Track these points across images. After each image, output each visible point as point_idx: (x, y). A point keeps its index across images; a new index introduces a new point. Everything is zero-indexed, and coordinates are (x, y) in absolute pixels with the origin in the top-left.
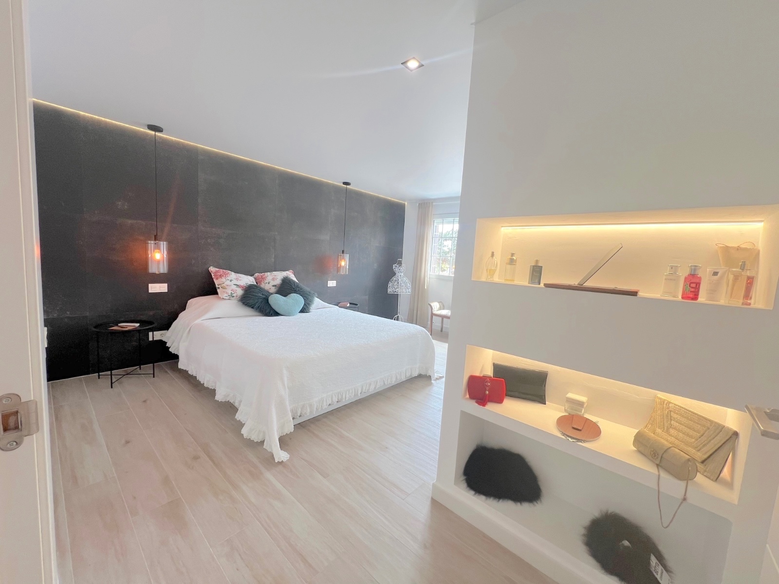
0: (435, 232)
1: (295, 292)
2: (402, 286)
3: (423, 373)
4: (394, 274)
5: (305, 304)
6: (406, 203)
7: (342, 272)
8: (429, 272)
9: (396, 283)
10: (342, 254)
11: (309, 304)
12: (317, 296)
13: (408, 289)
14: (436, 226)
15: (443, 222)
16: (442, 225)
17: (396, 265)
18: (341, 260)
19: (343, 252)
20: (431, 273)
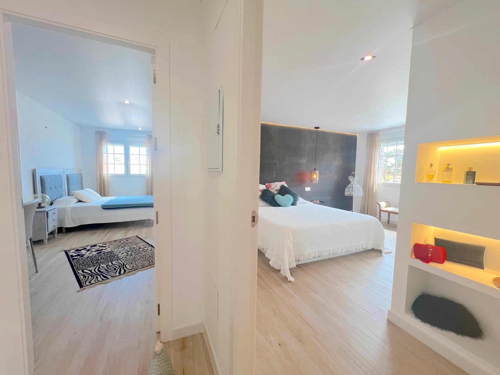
0: (381, 153)
1: (288, 193)
2: (356, 191)
3: (375, 248)
4: (349, 182)
5: (294, 201)
6: (357, 135)
7: (314, 182)
8: (377, 181)
9: (351, 189)
10: (314, 171)
11: (296, 201)
12: (300, 196)
13: (360, 192)
14: (382, 148)
15: (388, 145)
16: (387, 147)
17: (351, 176)
18: (313, 175)
19: (315, 170)
20: (378, 181)
